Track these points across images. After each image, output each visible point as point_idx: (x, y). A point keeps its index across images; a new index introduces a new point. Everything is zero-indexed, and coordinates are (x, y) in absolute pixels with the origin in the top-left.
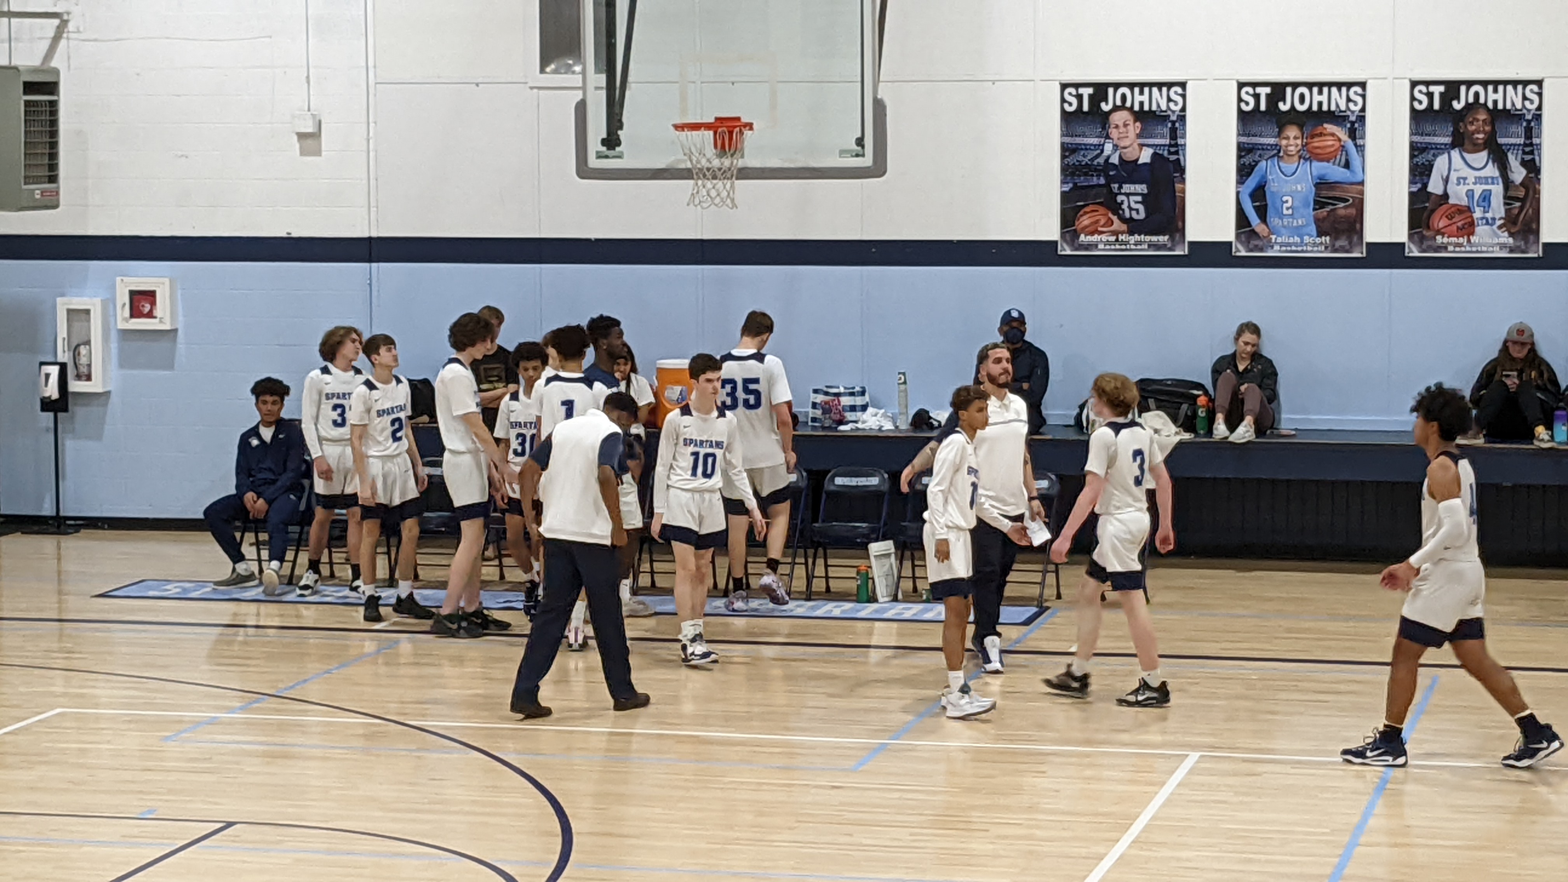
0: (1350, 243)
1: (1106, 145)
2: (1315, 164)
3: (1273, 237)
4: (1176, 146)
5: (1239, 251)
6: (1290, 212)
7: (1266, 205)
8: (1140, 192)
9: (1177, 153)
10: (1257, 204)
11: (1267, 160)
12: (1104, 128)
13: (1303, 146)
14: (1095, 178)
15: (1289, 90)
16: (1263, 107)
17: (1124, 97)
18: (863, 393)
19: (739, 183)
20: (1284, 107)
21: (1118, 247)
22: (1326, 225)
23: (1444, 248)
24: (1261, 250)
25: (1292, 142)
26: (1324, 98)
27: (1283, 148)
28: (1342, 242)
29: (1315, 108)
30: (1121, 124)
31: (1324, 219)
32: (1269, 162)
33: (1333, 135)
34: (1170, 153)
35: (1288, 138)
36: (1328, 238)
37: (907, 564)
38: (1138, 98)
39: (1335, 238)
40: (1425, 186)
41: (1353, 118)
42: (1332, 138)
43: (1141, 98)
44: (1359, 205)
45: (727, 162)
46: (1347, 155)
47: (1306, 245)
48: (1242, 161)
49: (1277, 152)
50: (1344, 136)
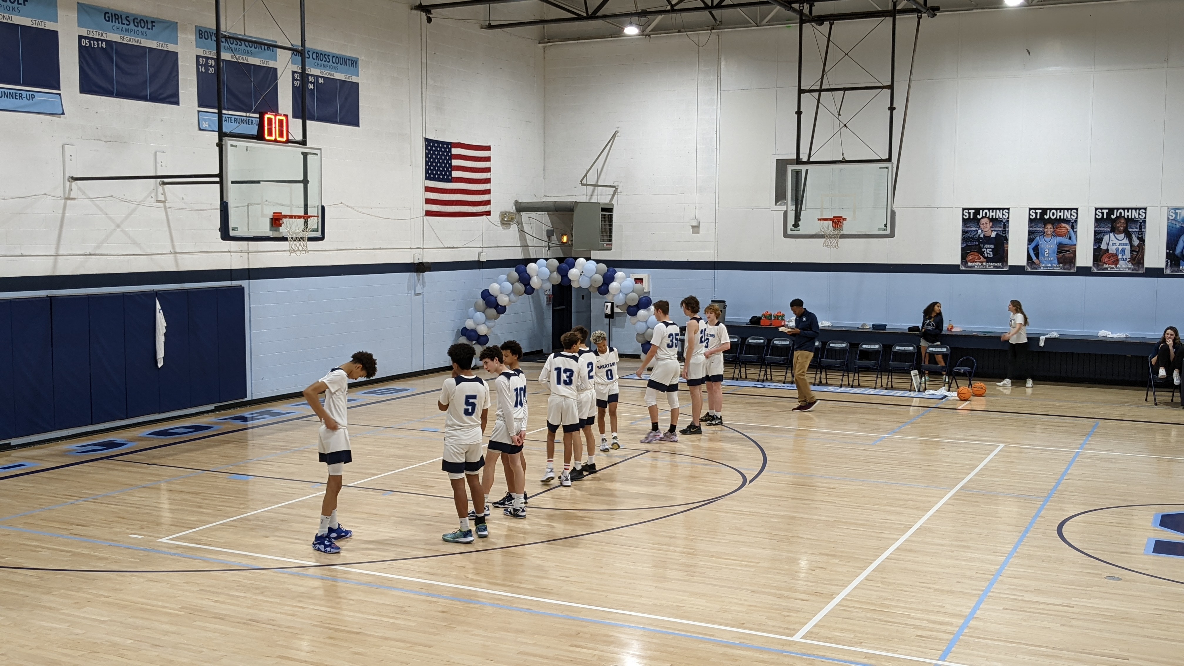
0: (1070, 267)
2: (1058, 238)
3: (1041, 264)
6: (1047, 255)
7: (1038, 253)
8: (991, 247)
11: (1039, 236)
12: (978, 224)
13: (1053, 231)
15: (1048, 211)
16: (1038, 217)
20: (1046, 217)
22: (1061, 260)
23: (1107, 269)
25: (1049, 230)
26: (1062, 214)
27: (1046, 232)
28: (1067, 266)
30: (985, 223)
31: (1060, 258)
33: (1065, 227)
35: (1048, 228)
39: (1065, 264)
40: (1100, 246)
41: (1073, 221)
44: (1074, 253)
46: (1070, 235)
47: (1054, 267)
49: (1043, 234)
50: (1068, 227)
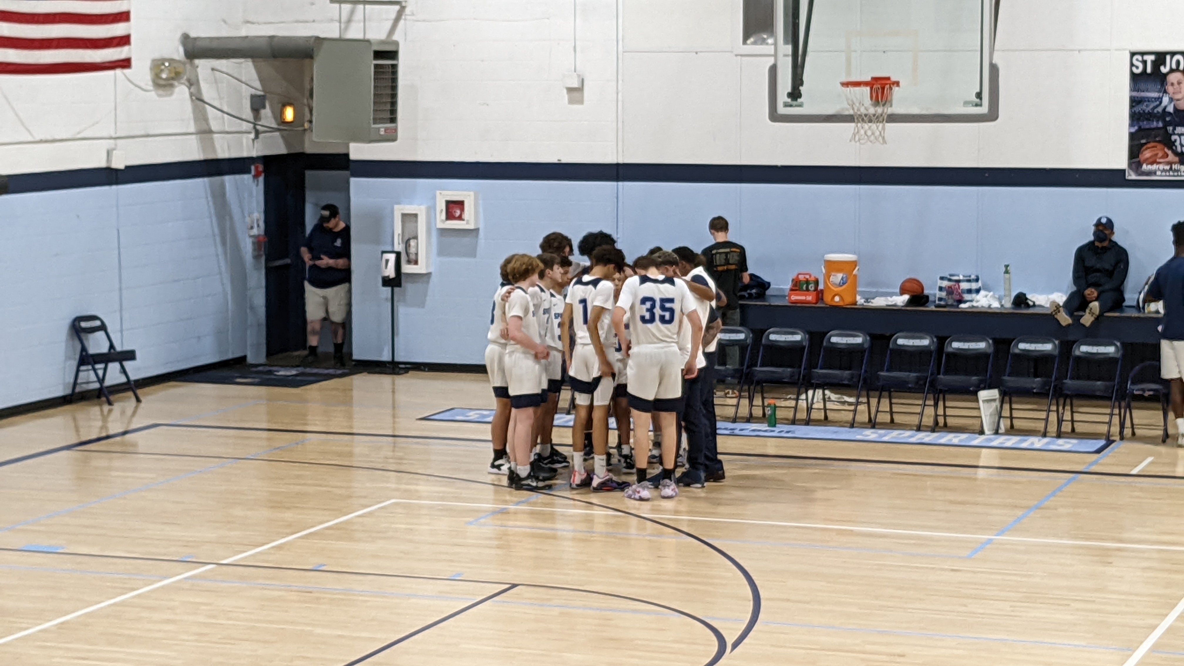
12: (1162, 86)
14: (1155, 123)
18: (977, 280)
19: (888, 125)
21: (1171, 173)
30: (1175, 82)
45: (879, 110)
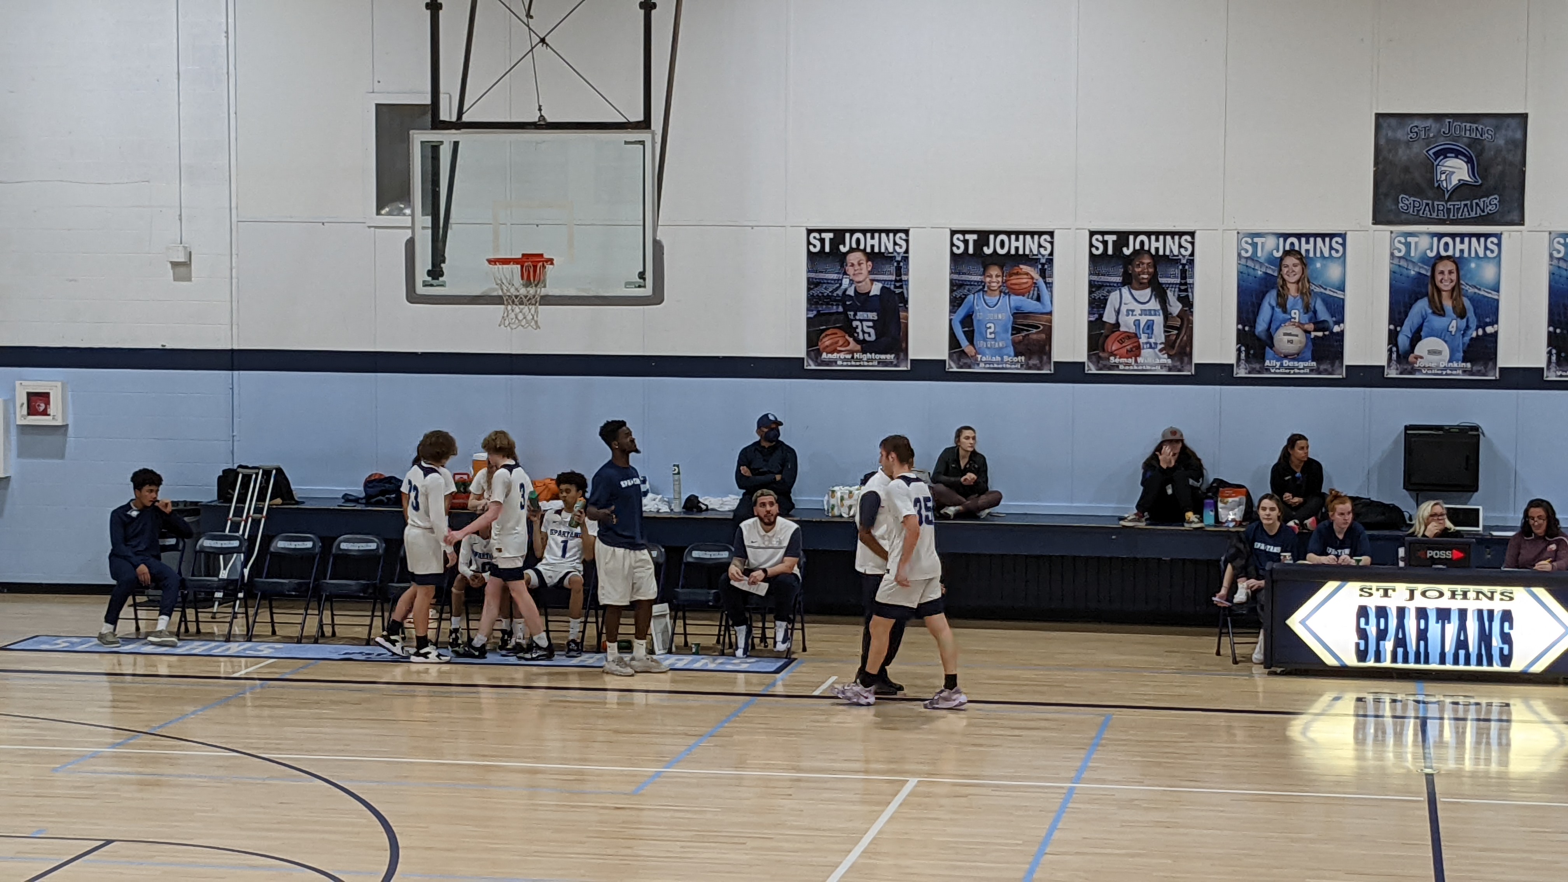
0: (1041, 362)
1: (844, 280)
2: (1013, 297)
3: (979, 357)
4: (900, 282)
5: (952, 368)
6: (993, 336)
7: (973, 331)
8: (872, 318)
9: (901, 287)
10: (966, 329)
11: (974, 294)
12: (842, 266)
13: (1002, 282)
15: (992, 237)
16: (971, 251)
17: (858, 241)
19: (542, 308)
20: (988, 251)
22: (1021, 348)
23: (1115, 367)
24: (970, 367)
25: (994, 279)
26: (1020, 244)
27: (988, 284)
28: (1034, 361)
29: (1013, 252)
30: (855, 263)
31: (1020, 342)
32: (976, 294)
33: (1027, 274)
34: (896, 287)
35: (991, 276)
36: (1023, 358)
37: (680, 623)
38: (870, 242)
39: (1029, 358)
40: (1101, 316)
41: (1043, 261)
42: (1025, 276)
43: (872, 242)
44: (1048, 331)
45: (531, 291)
46: (1038, 290)
47: (1006, 363)
48: (954, 294)
49: (982, 287)
50: (1036, 275)
